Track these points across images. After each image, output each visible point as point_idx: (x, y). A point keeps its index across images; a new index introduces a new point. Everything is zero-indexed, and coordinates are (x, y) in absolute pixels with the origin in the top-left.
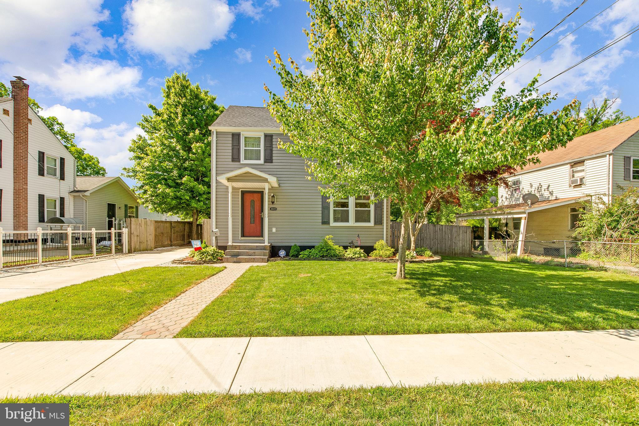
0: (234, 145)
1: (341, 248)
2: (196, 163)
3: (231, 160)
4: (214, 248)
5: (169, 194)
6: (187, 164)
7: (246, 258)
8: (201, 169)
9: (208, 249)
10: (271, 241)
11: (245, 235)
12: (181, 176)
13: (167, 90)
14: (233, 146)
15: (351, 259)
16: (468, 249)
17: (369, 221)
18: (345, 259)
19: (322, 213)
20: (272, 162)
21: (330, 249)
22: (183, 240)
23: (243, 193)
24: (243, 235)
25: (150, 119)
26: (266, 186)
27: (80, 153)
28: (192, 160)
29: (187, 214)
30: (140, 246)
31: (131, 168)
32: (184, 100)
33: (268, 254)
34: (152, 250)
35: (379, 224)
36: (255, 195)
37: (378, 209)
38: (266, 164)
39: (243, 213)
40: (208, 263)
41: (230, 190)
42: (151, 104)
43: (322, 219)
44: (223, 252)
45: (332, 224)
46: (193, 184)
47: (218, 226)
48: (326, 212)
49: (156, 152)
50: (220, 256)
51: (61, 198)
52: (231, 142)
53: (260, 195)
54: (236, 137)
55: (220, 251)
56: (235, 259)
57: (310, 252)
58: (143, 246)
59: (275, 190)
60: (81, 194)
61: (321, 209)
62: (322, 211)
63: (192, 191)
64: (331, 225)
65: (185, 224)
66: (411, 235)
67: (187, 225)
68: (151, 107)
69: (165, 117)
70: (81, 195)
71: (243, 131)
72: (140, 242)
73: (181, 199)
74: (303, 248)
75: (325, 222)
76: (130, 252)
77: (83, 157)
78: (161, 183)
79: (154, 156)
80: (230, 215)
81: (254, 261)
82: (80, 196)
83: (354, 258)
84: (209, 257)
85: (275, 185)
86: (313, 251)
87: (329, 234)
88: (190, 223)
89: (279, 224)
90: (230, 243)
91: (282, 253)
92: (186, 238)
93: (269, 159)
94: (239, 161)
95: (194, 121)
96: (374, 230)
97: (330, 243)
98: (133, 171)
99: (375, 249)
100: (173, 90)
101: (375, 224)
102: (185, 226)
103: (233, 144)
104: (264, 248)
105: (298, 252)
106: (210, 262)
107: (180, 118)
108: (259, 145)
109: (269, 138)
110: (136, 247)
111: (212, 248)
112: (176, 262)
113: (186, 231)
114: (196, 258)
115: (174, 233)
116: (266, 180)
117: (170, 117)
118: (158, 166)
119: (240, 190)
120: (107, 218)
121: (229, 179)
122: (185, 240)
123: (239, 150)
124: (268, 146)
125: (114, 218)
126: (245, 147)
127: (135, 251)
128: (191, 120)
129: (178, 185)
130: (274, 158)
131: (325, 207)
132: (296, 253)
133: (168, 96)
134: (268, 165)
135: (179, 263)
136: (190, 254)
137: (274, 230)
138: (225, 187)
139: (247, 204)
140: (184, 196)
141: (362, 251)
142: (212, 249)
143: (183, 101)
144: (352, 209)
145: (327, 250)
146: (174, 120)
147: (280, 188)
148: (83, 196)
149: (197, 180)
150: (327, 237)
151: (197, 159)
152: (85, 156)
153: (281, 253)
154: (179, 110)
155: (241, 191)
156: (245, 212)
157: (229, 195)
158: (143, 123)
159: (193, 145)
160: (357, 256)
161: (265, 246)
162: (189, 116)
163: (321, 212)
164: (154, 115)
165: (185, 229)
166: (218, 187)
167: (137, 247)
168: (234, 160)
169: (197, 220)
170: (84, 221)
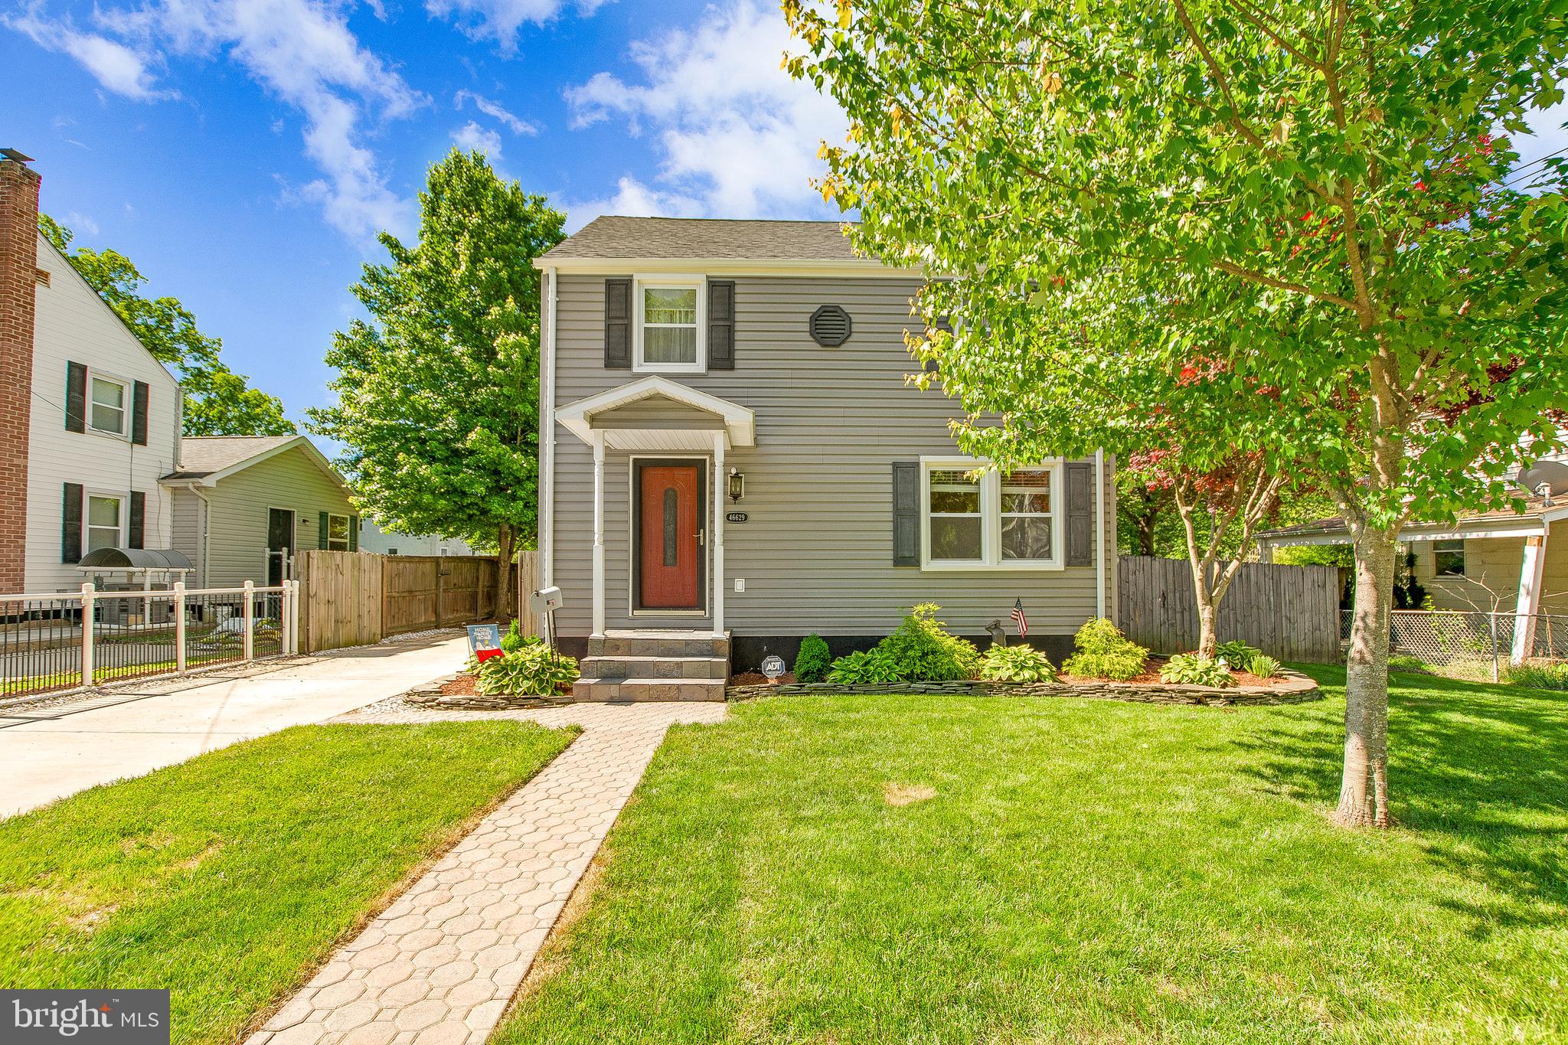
0: (612, 314)
1: (970, 649)
2: (505, 390)
3: (602, 363)
4: (546, 648)
5: (428, 479)
6: (482, 395)
7: (650, 687)
8: (520, 407)
9: (523, 655)
10: (733, 622)
11: (645, 604)
12: (465, 430)
13: (430, 195)
14: (608, 317)
15: (1010, 686)
16: (1331, 638)
17: (1048, 555)
18: (989, 689)
19: (895, 530)
20: (732, 368)
21: (934, 652)
22: (473, 608)
23: (641, 467)
24: (640, 603)
25: (384, 275)
26: (717, 442)
27: (235, 387)
28: (495, 385)
29: (485, 537)
30: (337, 630)
31: (331, 410)
32: (475, 219)
33: (724, 672)
34: (375, 643)
35: (1081, 564)
36: (679, 473)
37: (1077, 513)
38: (713, 373)
39: (641, 530)
40: (522, 706)
41: (599, 457)
42: (387, 233)
43: (896, 548)
44: (573, 661)
45: (929, 564)
46: (497, 449)
47: (560, 575)
48: (908, 525)
49: (394, 362)
50: (565, 677)
51: (134, 494)
52: (602, 307)
53: (692, 473)
54: (618, 290)
55: (562, 659)
56: (614, 691)
57: (866, 664)
58: (346, 632)
59: (745, 455)
60: (190, 483)
61: (890, 516)
62: (895, 523)
63: (497, 472)
64: (924, 567)
65: (479, 565)
66: (1200, 601)
67: (483, 566)
68: (386, 239)
69: (425, 264)
70: (191, 486)
71: (641, 271)
72: (337, 621)
73: (464, 494)
74: (841, 646)
75: (905, 557)
76: (304, 650)
77: (241, 397)
78: (409, 452)
79: (391, 376)
80: (598, 537)
81: (677, 695)
82: (187, 488)
83: (1020, 684)
84: (526, 684)
85: (745, 438)
86: (874, 654)
87: (924, 599)
88: (493, 562)
89: (755, 565)
90: (597, 634)
91: (773, 666)
92: (480, 602)
93: (722, 358)
94: (629, 366)
95: (504, 274)
96: (1065, 583)
97: (931, 629)
98: (335, 417)
99: (1080, 650)
100: (447, 194)
101: (1069, 562)
102: (478, 570)
103: (608, 310)
104: (710, 649)
105: (824, 660)
106: (529, 701)
107: (463, 268)
108: (690, 314)
109: (722, 292)
110: (325, 637)
111: (538, 650)
112: (416, 698)
113: (480, 583)
114: (483, 687)
115: (445, 591)
116: (717, 422)
117: (437, 264)
118: (402, 402)
119: (632, 457)
120: (268, 550)
121: (595, 420)
122: (479, 610)
123: (628, 329)
124: (721, 315)
125: (285, 549)
126: (648, 320)
127: (319, 648)
128: (495, 272)
129: (455, 456)
130: (738, 355)
131: (904, 514)
132: (819, 664)
133: (433, 211)
134: (721, 377)
135: (425, 705)
136: (469, 666)
137: (740, 586)
138: (583, 449)
139: (652, 502)
140: (471, 484)
141: (1041, 656)
142: (535, 653)
143: (474, 221)
144: (990, 515)
145: (925, 655)
146: (449, 272)
147: (759, 450)
148: (197, 488)
149: (509, 440)
150: (920, 608)
151: (511, 380)
152: (247, 393)
153: (770, 667)
154: (463, 245)
155: (635, 460)
156: (645, 531)
157: (596, 470)
158: (366, 286)
159: (498, 341)
160: (1027, 674)
161: (714, 641)
162: (490, 262)
163: (890, 526)
164: (392, 265)
165: (478, 579)
166: (561, 450)
167: (328, 634)
168: (610, 363)
169: (511, 553)
170: (200, 557)
